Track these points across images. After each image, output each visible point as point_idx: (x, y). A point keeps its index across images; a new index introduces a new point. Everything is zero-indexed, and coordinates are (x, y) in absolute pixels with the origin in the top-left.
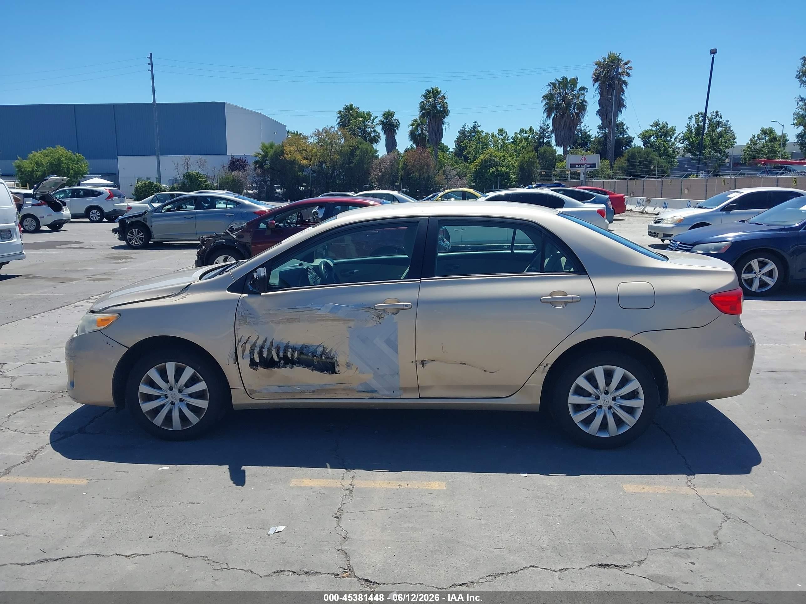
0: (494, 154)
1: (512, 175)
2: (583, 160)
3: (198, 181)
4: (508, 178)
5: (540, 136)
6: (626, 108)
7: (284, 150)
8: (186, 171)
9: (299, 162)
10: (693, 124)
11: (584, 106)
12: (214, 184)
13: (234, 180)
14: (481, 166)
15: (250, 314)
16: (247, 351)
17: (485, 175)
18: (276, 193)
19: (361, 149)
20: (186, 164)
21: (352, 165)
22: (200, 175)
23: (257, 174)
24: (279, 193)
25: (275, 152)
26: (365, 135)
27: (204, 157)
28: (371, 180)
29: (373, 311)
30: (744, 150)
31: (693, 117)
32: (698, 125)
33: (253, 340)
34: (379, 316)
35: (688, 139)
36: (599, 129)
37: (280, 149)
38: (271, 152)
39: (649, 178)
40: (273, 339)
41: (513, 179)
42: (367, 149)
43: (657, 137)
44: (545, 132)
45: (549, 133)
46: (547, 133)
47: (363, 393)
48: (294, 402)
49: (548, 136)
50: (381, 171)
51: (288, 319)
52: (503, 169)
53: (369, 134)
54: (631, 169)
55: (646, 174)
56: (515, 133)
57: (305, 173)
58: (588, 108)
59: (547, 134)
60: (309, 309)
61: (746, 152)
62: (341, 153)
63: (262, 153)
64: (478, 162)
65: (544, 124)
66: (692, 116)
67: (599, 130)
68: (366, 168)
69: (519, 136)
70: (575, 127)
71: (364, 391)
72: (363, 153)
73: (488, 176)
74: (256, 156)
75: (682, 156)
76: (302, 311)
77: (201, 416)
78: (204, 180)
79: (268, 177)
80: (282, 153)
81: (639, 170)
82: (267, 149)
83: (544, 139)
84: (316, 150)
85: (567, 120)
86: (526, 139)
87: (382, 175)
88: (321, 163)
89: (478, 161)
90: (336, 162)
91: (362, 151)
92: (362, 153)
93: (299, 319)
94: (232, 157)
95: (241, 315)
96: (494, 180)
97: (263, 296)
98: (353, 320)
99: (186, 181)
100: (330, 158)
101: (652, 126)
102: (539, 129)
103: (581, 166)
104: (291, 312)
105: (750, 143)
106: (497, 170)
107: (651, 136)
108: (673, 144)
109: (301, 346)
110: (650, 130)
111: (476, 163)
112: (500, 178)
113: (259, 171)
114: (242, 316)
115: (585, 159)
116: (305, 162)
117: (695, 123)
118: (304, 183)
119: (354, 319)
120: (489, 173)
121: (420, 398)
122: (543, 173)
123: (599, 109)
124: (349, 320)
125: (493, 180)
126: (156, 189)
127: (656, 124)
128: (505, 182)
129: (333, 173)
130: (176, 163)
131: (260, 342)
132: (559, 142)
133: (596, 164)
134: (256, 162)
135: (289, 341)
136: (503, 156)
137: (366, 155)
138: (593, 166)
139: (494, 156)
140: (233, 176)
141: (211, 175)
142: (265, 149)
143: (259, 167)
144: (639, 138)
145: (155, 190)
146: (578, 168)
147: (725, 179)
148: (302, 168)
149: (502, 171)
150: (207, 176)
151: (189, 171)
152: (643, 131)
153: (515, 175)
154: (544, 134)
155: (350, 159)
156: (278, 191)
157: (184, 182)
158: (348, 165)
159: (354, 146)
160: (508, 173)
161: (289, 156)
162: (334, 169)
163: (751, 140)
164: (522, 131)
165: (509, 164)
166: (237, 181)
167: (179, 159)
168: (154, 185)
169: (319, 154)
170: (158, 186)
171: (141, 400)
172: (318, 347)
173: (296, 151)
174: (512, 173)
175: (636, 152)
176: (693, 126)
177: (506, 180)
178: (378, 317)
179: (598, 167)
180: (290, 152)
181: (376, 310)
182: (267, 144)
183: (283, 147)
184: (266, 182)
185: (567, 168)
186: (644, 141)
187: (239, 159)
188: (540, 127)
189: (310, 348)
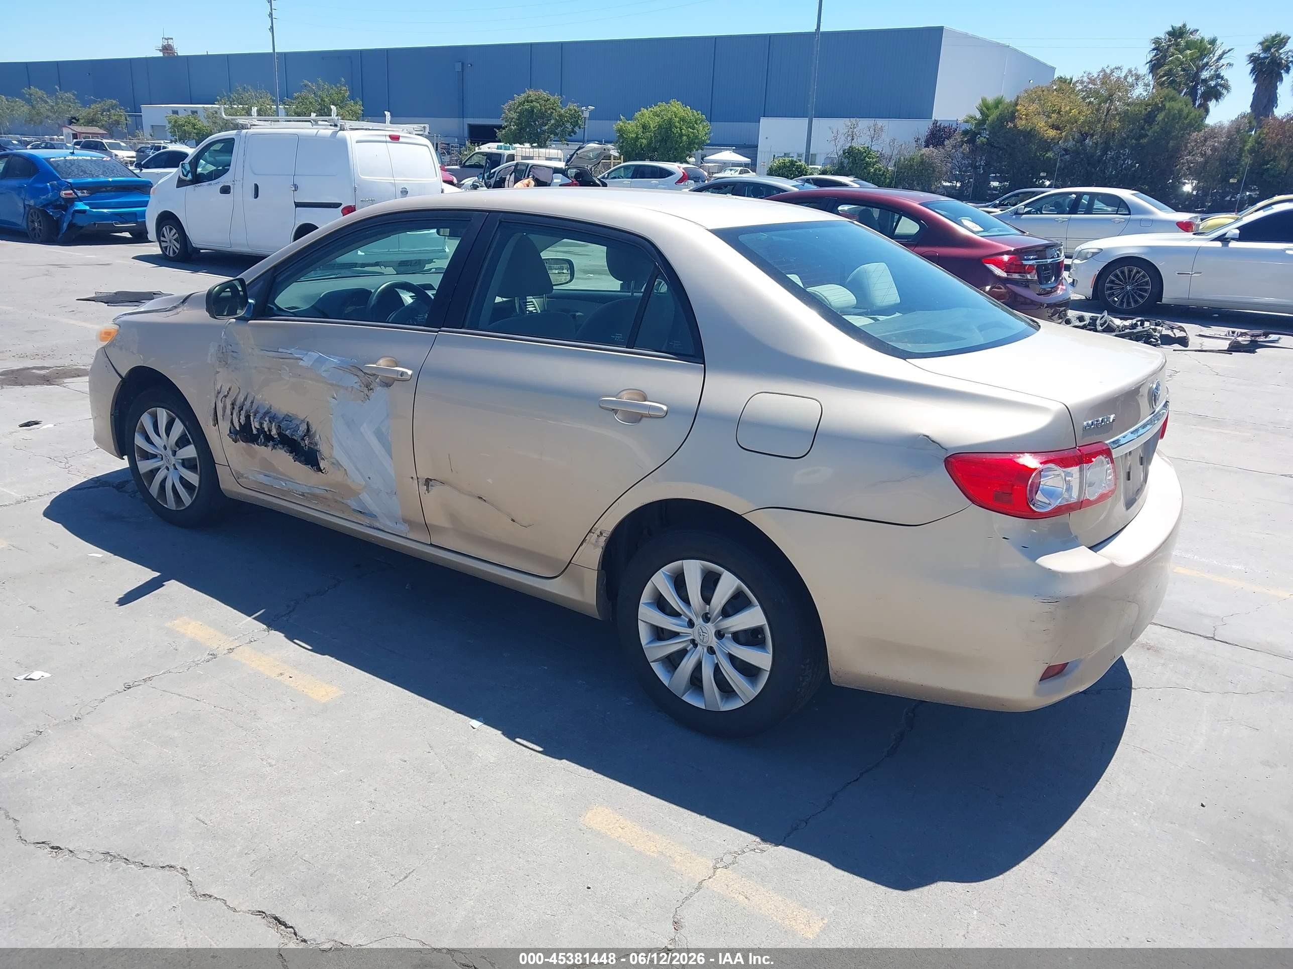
3: (864, 162)
7: (1018, 111)
8: (849, 145)
9: (1039, 134)
12: (889, 168)
13: (922, 162)
15: (233, 351)
18: (990, 189)
19: (1169, 109)
20: (850, 133)
21: (1144, 141)
22: (870, 152)
23: (963, 153)
24: (995, 188)
25: (1000, 114)
26: (1197, 84)
27: (880, 122)
28: (1179, 171)
37: (1010, 110)
38: (993, 116)
42: (1181, 111)
50: (1203, 155)
53: (1205, 81)
57: (1050, 154)
62: (1125, 117)
63: (978, 116)
68: (1173, 146)
72: (1170, 118)
74: (967, 122)
78: (874, 160)
79: (981, 160)
80: (1013, 116)
82: (988, 109)
84: (1077, 112)
87: (1206, 162)
88: (1084, 136)
90: (1114, 135)
91: (1170, 112)
92: (1168, 119)
94: (936, 122)
99: (846, 161)
100: (1103, 126)
113: (966, 148)
116: (1052, 133)
118: (1044, 171)
126: (799, 172)
129: (1104, 152)
130: (835, 131)
134: (965, 133)
137: (1178, 123)
140: (922, 155)
141: (887, 151)
142: (985, 109)
143: (968, 142)
145: (797, 173)
148: (1047, 145)
150: (881, 154)
151: (854, 145)
155: (1143, 128)
156: (995, 184)
157: (842, 163)
158: (1136, 140)
159: (1156, 104)
161: (1024, 122)
162: (1106, 148)
166: (926, 165)
167: (841, 125)
168: (797, 166)
169: (1082, 118)
170: (803, 167)
173: (1039, 114)
180: (1027, 115)
182: (990, 99)
183: (1016, 104)
184: (976, 168)
187: (946, 127)
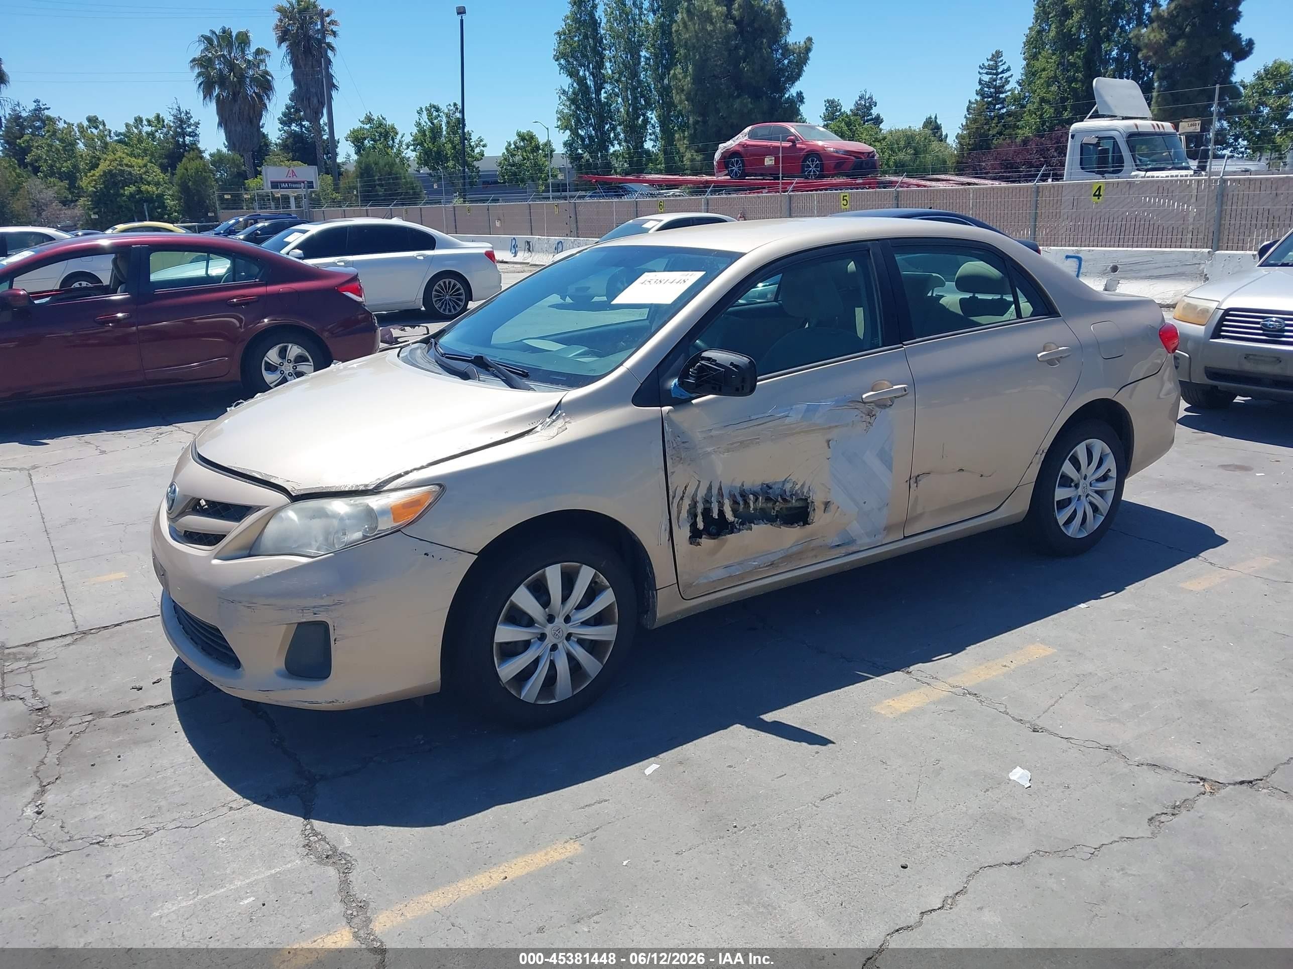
0: (125, 162)
1: (168, 201)
2: (291, 175)
4: (164, 207)
5: (175, 132)
6: (337, 90)
10: (425, 122)
11: (268, 81)
14: (104, 182)
16: (684, 514)
17: (116, 199)
29: (861, 406)
30: (500, 163)
31: (423, 110)
32: (432, 123)
33: (691, 490)
34: (870, 414)
35: (421, 144)
36: (281, 124)
39: (427, 203)
40: (720, 482)
41: (171, 208)
43: (374, 140)
44: (184, 126)
45: (192, 127)
46: (189, 126)
47: (837, 548)
48: (742, 590)
49: (190, 132)
51: (742, 442)
52: (150, 189)
54: (369, 191)
55: (393, 199)
56: (127, 125)
58: (276, 84)
59: (189, 130)
60: (771, 418)
61: (503, 167)
64: (97, 175)
65: (179, 110)
66: (421, 109)
67: (280, 126)
69: (136, 131)
70: (258, 118)
71: (838, 546)
73: (125, 201)
75: (416, 171)
76: (763, 424)
77: (604, 657)
81: (381, 191)
83: (184, 137)
85: (242, 106)
86: (151, 135)
89: (98, 172)
93: (758, 438)
95: (672, 448)
96: (136, 208)
97: (698, 405)
98: (836, 426)
101: (363, 122)
102: (172, 118)
103: (288, 185)
104: (745, 428)
105: (506, 153)
106: (139, 191)
107: (365, 139)
108: (399, 152)
109: (760, 487)
110: (361, 128)
111: (91, 176)
112: (148, 207)
114: (674, 448)
115: (294, 174)
117: (427, 121)
119: (837, 424)
120: (123, 195)
121: (905, 538)
122: (226, 197)
123: (294, 89)
124: (830, 428)
125: (134, 208)
127: (369, 120)
128: (157, 212)
131: (702, 493)
132: (234, 144)
133: (312, 182)
135: (744, 482)
136: (145, 166)
138: (310, 185)
139: (127, 165)
144: (347, 141)
146: (283, 188)
147: (558, 204)
149: (148, 192)
152: (352, 130)
153: (173, 200)
154: (182, 128)
160: (160, 196)
163: (507, 149)
164: (139, 120)
165: (158, 179)
171: (498, 659)
172: (784, 482)
174: (169, 197)
175: (372, 162)
176: (425, 124)
177: (159, 208)
178: (868, 415)
179: (317, 187)
181: (865, 403)
185: (266, 188)
186: (355, 145)
188: (173, 115)
189: (773, 487)
